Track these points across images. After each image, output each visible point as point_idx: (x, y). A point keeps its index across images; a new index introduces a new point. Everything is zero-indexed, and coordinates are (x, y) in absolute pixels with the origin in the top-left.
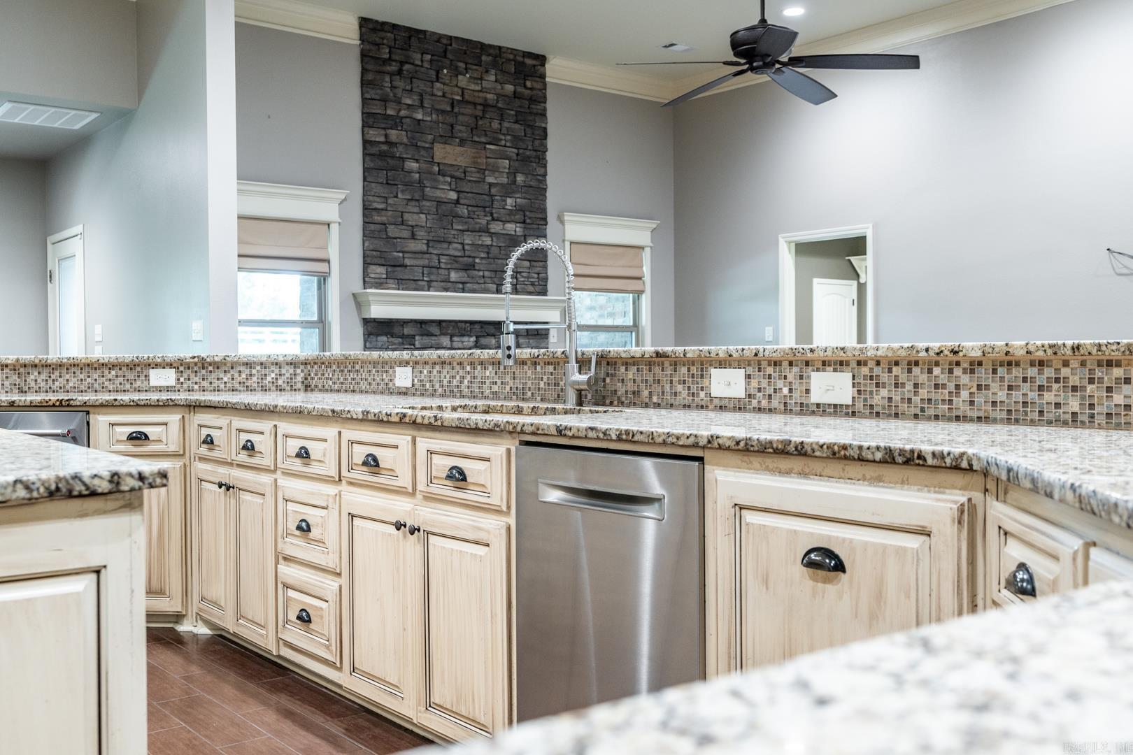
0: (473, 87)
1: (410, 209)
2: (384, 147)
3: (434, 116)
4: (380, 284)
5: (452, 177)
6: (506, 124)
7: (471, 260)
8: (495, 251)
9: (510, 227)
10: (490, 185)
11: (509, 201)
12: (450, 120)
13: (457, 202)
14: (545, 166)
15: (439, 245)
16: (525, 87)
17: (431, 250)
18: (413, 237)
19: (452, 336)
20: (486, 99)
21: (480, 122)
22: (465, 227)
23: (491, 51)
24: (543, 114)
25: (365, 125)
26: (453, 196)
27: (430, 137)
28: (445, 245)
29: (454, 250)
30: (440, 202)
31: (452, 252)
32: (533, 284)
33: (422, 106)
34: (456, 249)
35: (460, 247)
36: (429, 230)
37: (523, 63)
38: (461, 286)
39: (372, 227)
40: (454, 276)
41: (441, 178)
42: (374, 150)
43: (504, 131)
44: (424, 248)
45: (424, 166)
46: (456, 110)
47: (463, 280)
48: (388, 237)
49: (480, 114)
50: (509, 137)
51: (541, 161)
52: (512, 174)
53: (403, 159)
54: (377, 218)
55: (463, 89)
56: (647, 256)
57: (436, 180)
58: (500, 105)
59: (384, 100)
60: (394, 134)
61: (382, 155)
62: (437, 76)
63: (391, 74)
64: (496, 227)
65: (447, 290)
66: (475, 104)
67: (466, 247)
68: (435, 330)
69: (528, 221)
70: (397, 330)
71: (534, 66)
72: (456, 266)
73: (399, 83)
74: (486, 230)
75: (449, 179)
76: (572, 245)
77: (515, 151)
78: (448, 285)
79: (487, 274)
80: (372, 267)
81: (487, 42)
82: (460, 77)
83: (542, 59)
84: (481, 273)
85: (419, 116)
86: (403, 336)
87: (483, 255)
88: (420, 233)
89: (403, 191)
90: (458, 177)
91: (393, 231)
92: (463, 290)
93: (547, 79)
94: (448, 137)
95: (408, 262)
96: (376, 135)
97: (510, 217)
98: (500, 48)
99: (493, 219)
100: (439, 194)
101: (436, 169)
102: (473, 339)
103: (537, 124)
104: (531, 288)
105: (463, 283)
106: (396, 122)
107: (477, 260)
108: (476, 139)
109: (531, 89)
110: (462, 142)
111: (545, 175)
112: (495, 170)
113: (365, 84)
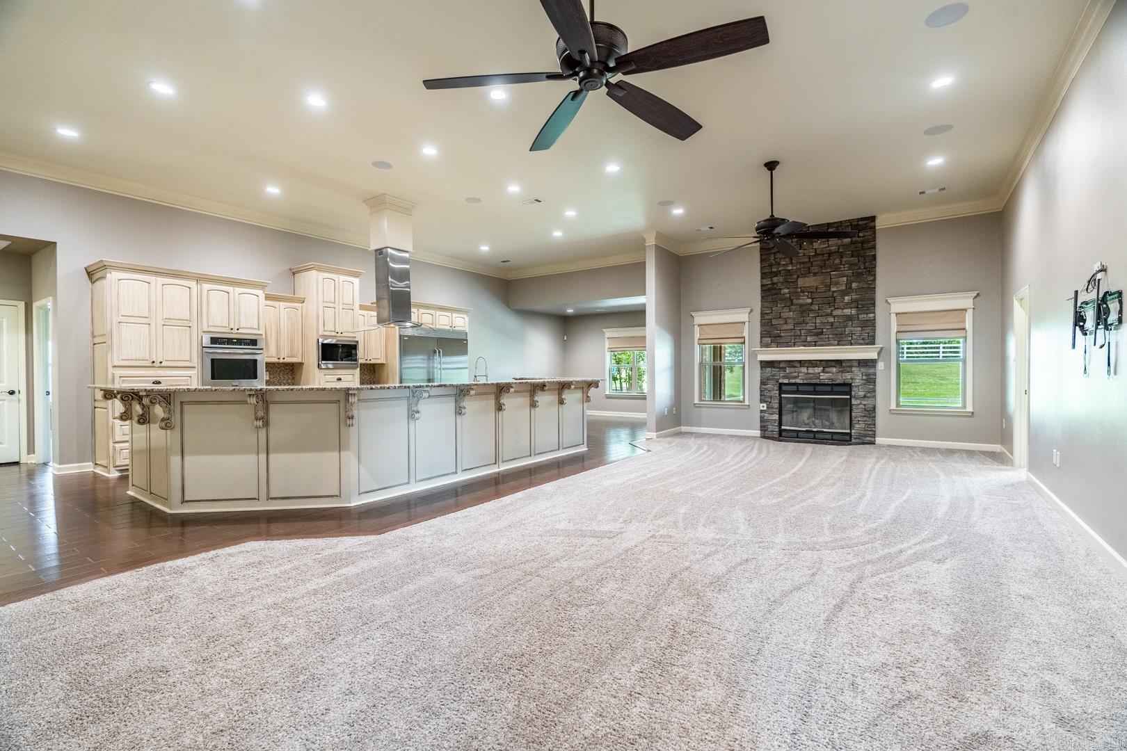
0: (822, 246)
1: (784, 310)
2: (770, 286)
3: (798, 266)
4: (767, 346)
5: (808, 292)
6: (844, 259)
7: (820, 330)
8: (836, 325)
9: (847, 312)
10: (833, 292)
11: (846, 298)
12: (809, 265)
13: (812, 304)
14: (875, 275)
15: (800, 325)
16: (859, 237)
17: (796, 328)
18: (786, 323)
19: (808, 367)
20: (830, 250)
21: (827, 262)
22: (817, 315)
23: (836, 225)
24: (874, 247)
25: (762, 278)
26: (810, 301)
27: (795, 276)
28: (805, 325)
29: (810, 326)
30: (801, 305)
31: (807, 328)
32: (863, 339)
33: (791, 263)
34: (812, 326)
35: (814, 324)
36: (794, 319)
37: (858, 224)
38: (814, 343)
39: (764, 321)
40: (809, 339)
41: (802, 294)
42: (766, 288)
43: (843, 263)
44: (792, 327)
45: (792, 290)
46: (812, 260)
47: (815, 340)
48: (772, 325)
49: (827, 258)
50: (847, 266)
51: (871, 271)
52: (849, 284)
53: (781, 289)
54: (767, 317)
55: (816, 249)
56: (969, 316)
57: (799, 296)
58: (841, 251)
59: (771, 266)
60: (775, 279)
61: (769, 290)
62: (801, 247)
63: (775, 253)
64: (836, 312)
65: (805, 346)
66: (823, 254)
67: (817, 324)
68: (798, 365)
69: (860, 306)
70: (776, 365)
71: (866, 224)
72: (810, 334)
73: (778, 256)
74: (831, 315)
75: (807, 294)
76: (898, 315)
77: (851, 271)
78: (805, 343)
79: (830, 336)
80: (764, 339)
81: (831, 222)
82: (814, 244)
83: (873, 219)
84: (827, 336)
85: (790, 268)
86: (779, 368)
87: (828, 327)
88: (789, 321)
89: (780, 304)
90: (812, 292)
91: (774, 322)
92: (815, 345)
93: (877, 228)
94: (808, 273)
95: (782, 334)
96: (767, 282)
97: (848, 305)
98: (841, 222)
99: (835, 309)
100: (801, 301)
101: (799, 290)
102: (822, 368)
103: (868, 254)
104: (862, 342)
105: (815, 342)
106: (777, 274)
107: (824, 330)
108: (824, 271)
109: (863, 237)
110: (815, 274)
111: (874, 280)
112: (837, 284)
113: (762, 261)
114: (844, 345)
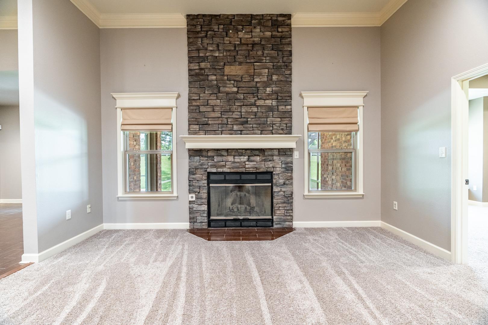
0: (246, 36)
1: (211, 98)
2: (197, 71)
3: (225, 53)
4: (195, 133)
5: (234, 81)
6: (266, 52)
7: (245, 119)
8: (259, 114)
9: (269, 102)
10: (257, 82)
11: (268, 89)
12: (234, 54)
13: (237, 92)
14: (291, 70)
15: (227, 114)
16: (278, 32)
17: (223, 116)
18: (213, 111)
19: (234, 156)
20: (254, 41)
21: (251, 53)
22: (242, 104)
23: (258, 17)
24: (290, 44)
25: (190, 62)
26: (235, 89)
27: (222, 64)
28: (231, 113)
29: (236, 115)
30: (228, 93)
31: (234, 116)
32: (282, 129)
33: (219, 50)
34: (238, 115)
35: (239, 114)
36: (222, 107)
37: (277, 20)
38: (239, 132)
39: (192, 108)
40: (235, 127)
41: (228, 82)
42: (193, 73)
43: (265, 55)
44: (220, 115)
45: (219, 77)
46: (237, 49)
47: (241, 129)
48: (200, 112)
49: (251, 48)
50: (268, 58)
51: (288, 65)
52: (270, 76)
53: (208, 75)
54: (194, 104)
55: (241, 38)
56: (360, 111)
57: (226, 83)
58: (263, 43)
59: (198, 50)
60: (203, 65)
61: (197, 75)
62: (227, 35)
63: (202, 38)
64: (260, 103)
65: (231, 134)
66: (248, 44)
67: (242, 114)
68: (225, 153)
69: (279, 98)
70: (204, 153)
71: (284, 20)
72: (237, 123)
73: (206, 41)
74: (254, 105)
75: (233, 82)
76: (309, 109)
77: (272, 64)
78: (232, 132)
79: (254, 126)
80: (192, 126)
81: (255, 14)
82: (239, 33)
83: (289, 17)
84: (251, 126)
85: (217, 55)
86: (208, 157)
87: (252, 117)
88: (217, 109)
89: (208, 90)
90: (238, 81)
91: (202, 109)
92: (241, 134)
93: (292, 26)
94: (233, 61)
95: (210, 122)
96: (195, 66)
97: (269, 97)
98: (263, 15)
99: (258, 99)
100: (227, 89)
101: (226, 78)
102: (246, 157)
103: (285, 49)
104: (281, 132)
105: (241, 131)
106: (204, 59)
107: (249, 120)
108: (248, 61)
109: (282, 32)
110: (240, 64)
111: (291, 74)
112: (260, 75)
113: (189, 44)
114: (266, 134)
